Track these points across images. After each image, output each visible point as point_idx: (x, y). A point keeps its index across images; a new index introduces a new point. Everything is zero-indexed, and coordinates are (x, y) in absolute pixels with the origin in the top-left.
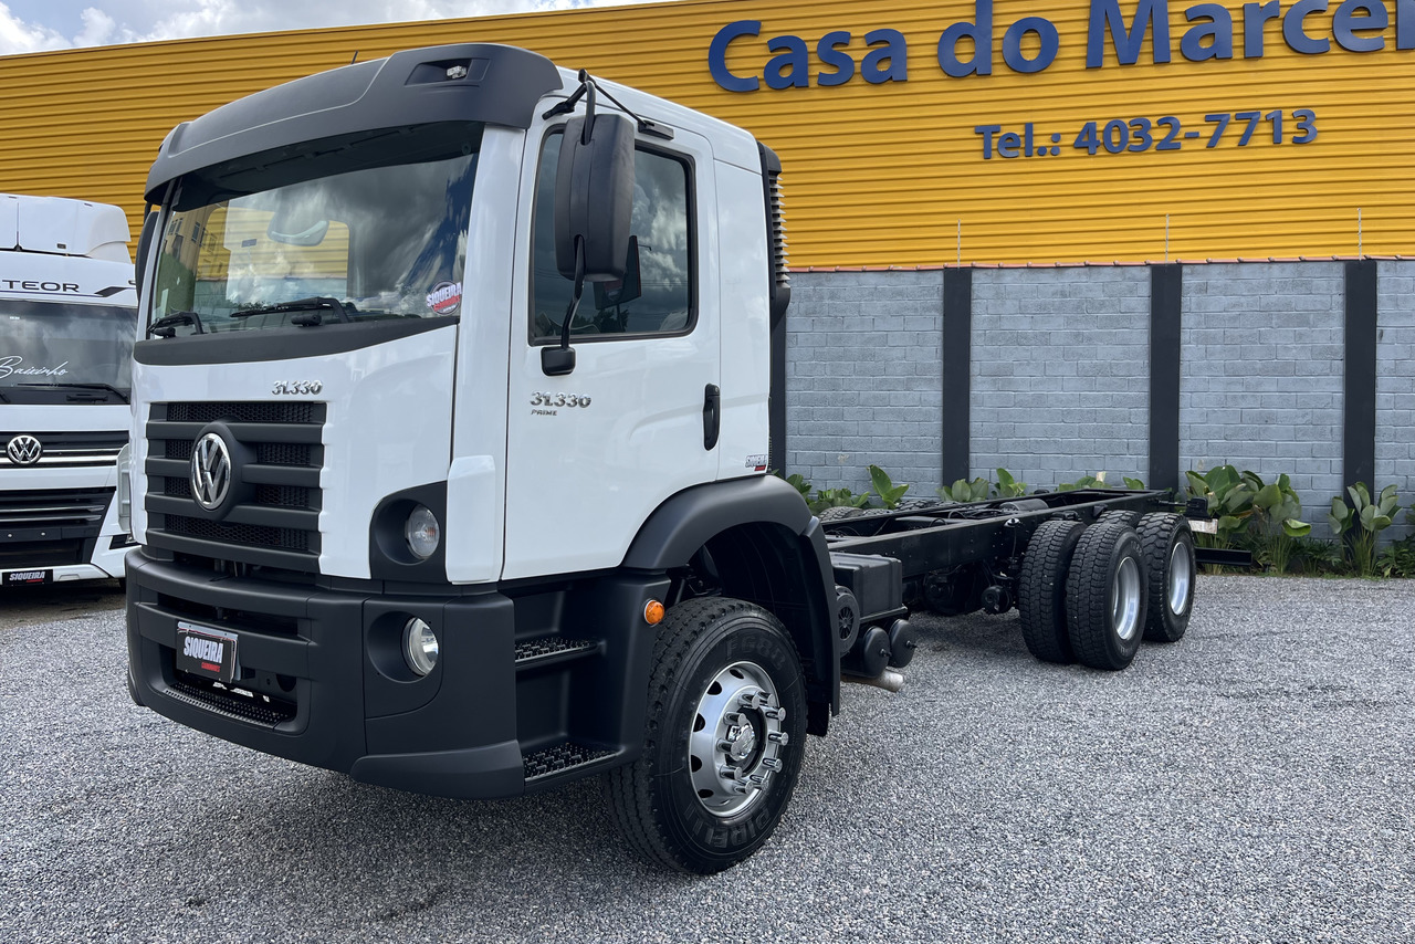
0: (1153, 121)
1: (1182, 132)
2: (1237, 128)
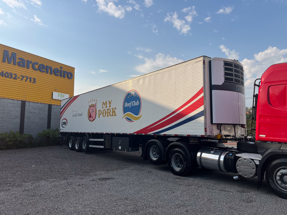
0: (13, 74)
1: (17, 77)
2: (25, 78)
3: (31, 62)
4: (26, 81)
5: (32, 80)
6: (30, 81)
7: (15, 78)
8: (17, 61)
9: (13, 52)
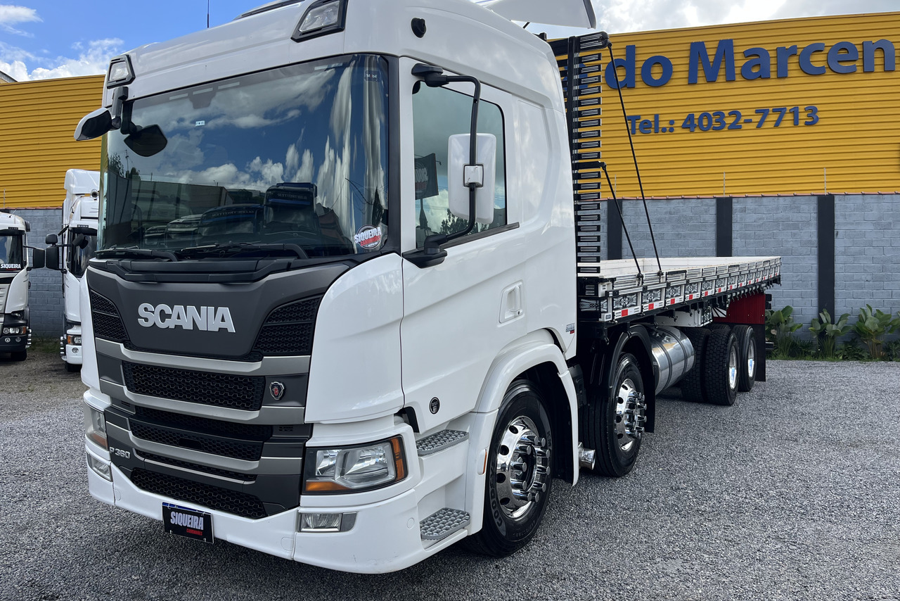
0: (726, 113)
1: (743, 119)
2: (774, 117)
3: (792, 52)
4: (777, 124)
5: (803, 116)
6: (796, 122)
7: (735, 127)
8: (740, 62)
9: (722, 39)
